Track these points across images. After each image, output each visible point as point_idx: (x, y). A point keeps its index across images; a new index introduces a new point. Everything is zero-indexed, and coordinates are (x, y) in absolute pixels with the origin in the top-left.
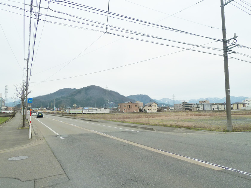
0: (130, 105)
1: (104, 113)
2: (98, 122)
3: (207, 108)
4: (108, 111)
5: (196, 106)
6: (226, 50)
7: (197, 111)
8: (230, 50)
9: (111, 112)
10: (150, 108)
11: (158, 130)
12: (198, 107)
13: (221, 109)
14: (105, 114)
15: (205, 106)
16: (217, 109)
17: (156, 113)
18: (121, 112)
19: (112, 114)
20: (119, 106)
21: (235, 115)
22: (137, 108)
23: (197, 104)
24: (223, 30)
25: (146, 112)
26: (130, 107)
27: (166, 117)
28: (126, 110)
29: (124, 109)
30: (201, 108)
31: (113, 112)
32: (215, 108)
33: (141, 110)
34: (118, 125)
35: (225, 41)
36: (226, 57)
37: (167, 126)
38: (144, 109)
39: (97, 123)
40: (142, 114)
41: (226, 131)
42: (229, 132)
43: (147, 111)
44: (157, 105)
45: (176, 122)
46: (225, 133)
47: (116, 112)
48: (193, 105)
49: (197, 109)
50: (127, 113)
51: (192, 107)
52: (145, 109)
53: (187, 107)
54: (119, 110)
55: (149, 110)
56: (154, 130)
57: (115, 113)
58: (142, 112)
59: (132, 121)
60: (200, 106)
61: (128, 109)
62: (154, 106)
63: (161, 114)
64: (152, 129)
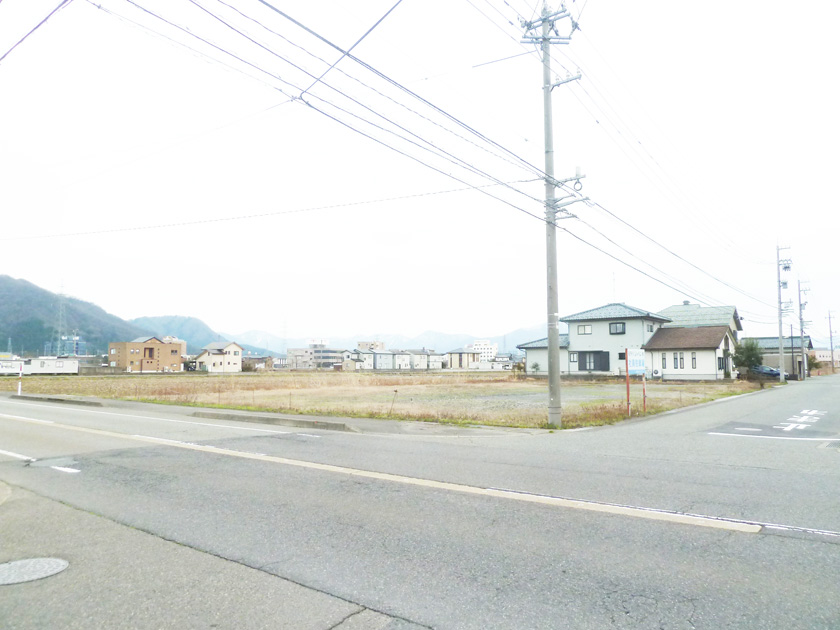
0: (151, 350)
1: (59, 374)
3: (385, 363)
4: (71, 366)
5: (355, 357)
6: (552, 206)
7: (357, 371)
9: (84, 371)
10: (218, 359)
12: (358, 360)
13: (418, 367)
14: (67, 377)
15: (378, 356)
16: (409, 367)
17: (239, 376)
18: (121, 371)
19: (93, 379)
20: (113, 352)
22: (175, 358)
23: (357, 352)
24: (547, 152)
25: (206, 372)
26: (151, 356)
28: (137, 363)
29: (132, 362)
30: (368, 364)
31: (90, 370)
32: (403, 362)
33: (189, 367)
35: (551, 184)
36: (551, 224)
38: (198, 364)
40: (197, 379)
42: (555, 428)
43: (210, 368)
44: (240, 351)
47: (102, 371)
48: (345, 355)
49: (358, 365)
50: (142, 374)
51: (342, 358)
52: (201, 363)
53: (326, 361)
54: (113, 364)
55: (214, 365)
56: (349, 430)
57: (97, 374)
58: (194, 370)
60: (365, 356)
61: (145, 362)
62: (232, 353)
63: (250, 378)
64: (342, 427)
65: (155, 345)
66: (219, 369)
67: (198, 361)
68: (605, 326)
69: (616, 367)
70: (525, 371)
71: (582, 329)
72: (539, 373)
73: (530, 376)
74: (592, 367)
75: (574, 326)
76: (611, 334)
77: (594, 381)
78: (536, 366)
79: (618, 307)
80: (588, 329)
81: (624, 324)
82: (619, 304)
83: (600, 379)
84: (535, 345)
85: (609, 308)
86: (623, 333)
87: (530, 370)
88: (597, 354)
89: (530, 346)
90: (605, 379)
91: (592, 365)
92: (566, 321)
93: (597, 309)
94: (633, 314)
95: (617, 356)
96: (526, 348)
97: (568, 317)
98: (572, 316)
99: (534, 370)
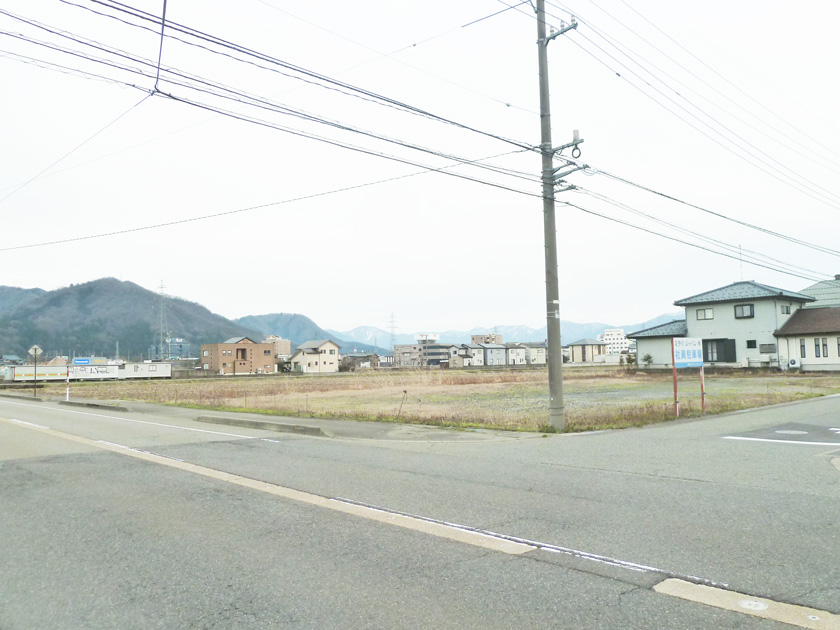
0: (244, 351)
1: (152, 378)
2: (124, 410)
3: (496, 358)
4: (164, 369)
5: (463, 352)
6: (550, 180)
7: (464, 368)
8: (563, 181)
9: (177, 375)
10: (314, 358)
11: (338, 434)
12: (467, 356)
13: (535, 362)
14: (155, 381)
15: (489, 351)
16: (524, 362)
17: (335, 377)
18: (214, 374)
19: (181, 382)
20: (206, 354)
21: (574, 381)
22: (270, 359)
23: (464, 347)
24: (542, 116)
25: (302, 373)
26: (244, 357)
27: (366, 388)
28: (230, 365)
29: (224, 364)
30: (477, 359)
31: (185, 373)
32: (519, 357)
33: (283, 368)
34: (199, 419)
35: (547, 153)
36: (549, 201)
37: (368, 420)
38: (293, 364)
39: (119, 413)
40: (286, 380)
41: (547, 430)
42: (555, 432)
43: (305, 369)
44: (336, 349)
45: (397, 406)
46: (544, 436)
47: (195, 374)
48: (452, 350)
49: (466, 362)
50: (235, 376)
51: (448, 354)
52: (296, 363)
53: (433, 356)
54: (206, 367)
55: (309, 365)
56: (323, 435)
57: (189, 377)
58: (288, 371)
59: (251, 405)
60: (474, 351)
61: (237, 363)
62: (328, 352)
63: (350, 377)
64: (317, 432)
65: (248, 345)
66: (314, 370)
67: (293, 361)
68: (729, 311)
69: (744, 357)
70: (637, 364)
71: (701, 314)
72: (651, 367)
73: (641, 370)
74: (715, 358)
75: (693, 312)
76: (737, 318)
77: (716, 375)
78: (648, 359)
79: (746, 286)
80: (709, 313)
81: (752, 306)
82: (748, 283)
83: (723, 371)
84: (646, 334)
85: (735, 288)
86: (752, 316)
87: (641, 364)
88: (719, 342)
89: (641, 335)
90: (729, 372)
91: (715, 355)
92: (681, 305)
93: (720, 289)
94: (763, 294)
95: (746, 345)
96: (637, 338)
97: (685, 300)
98: (689, 299)
99: (646, 363)
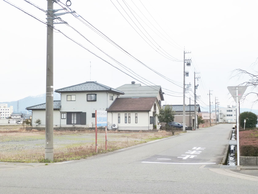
36: (50, 28)
68: (84, 96)
69: (90, 122)
70: (31, 125)
71: (69, 97)
72: (40, 126)
73: (34, 128)
74: (75, 122)
75: (65, 96)
76: (88, 101)
77: (76, 131)
78: (38, 122)
79: (93, 84)
80: (73, 97)
81: (96, 95)
82: (93, 82)
83: (79, 130)
84: (38, 107)
86: (95, 100)
87: (34, 124)
88: (78, 113)
89: (35, 108)
90: (83, 130)
92: (59, 92)
93: (79, 85)
94: (102, 89)
95: (91, 115)
96: (33, 110)
97: (61, 89)
98: (63, 89)
99: (37, 124)
